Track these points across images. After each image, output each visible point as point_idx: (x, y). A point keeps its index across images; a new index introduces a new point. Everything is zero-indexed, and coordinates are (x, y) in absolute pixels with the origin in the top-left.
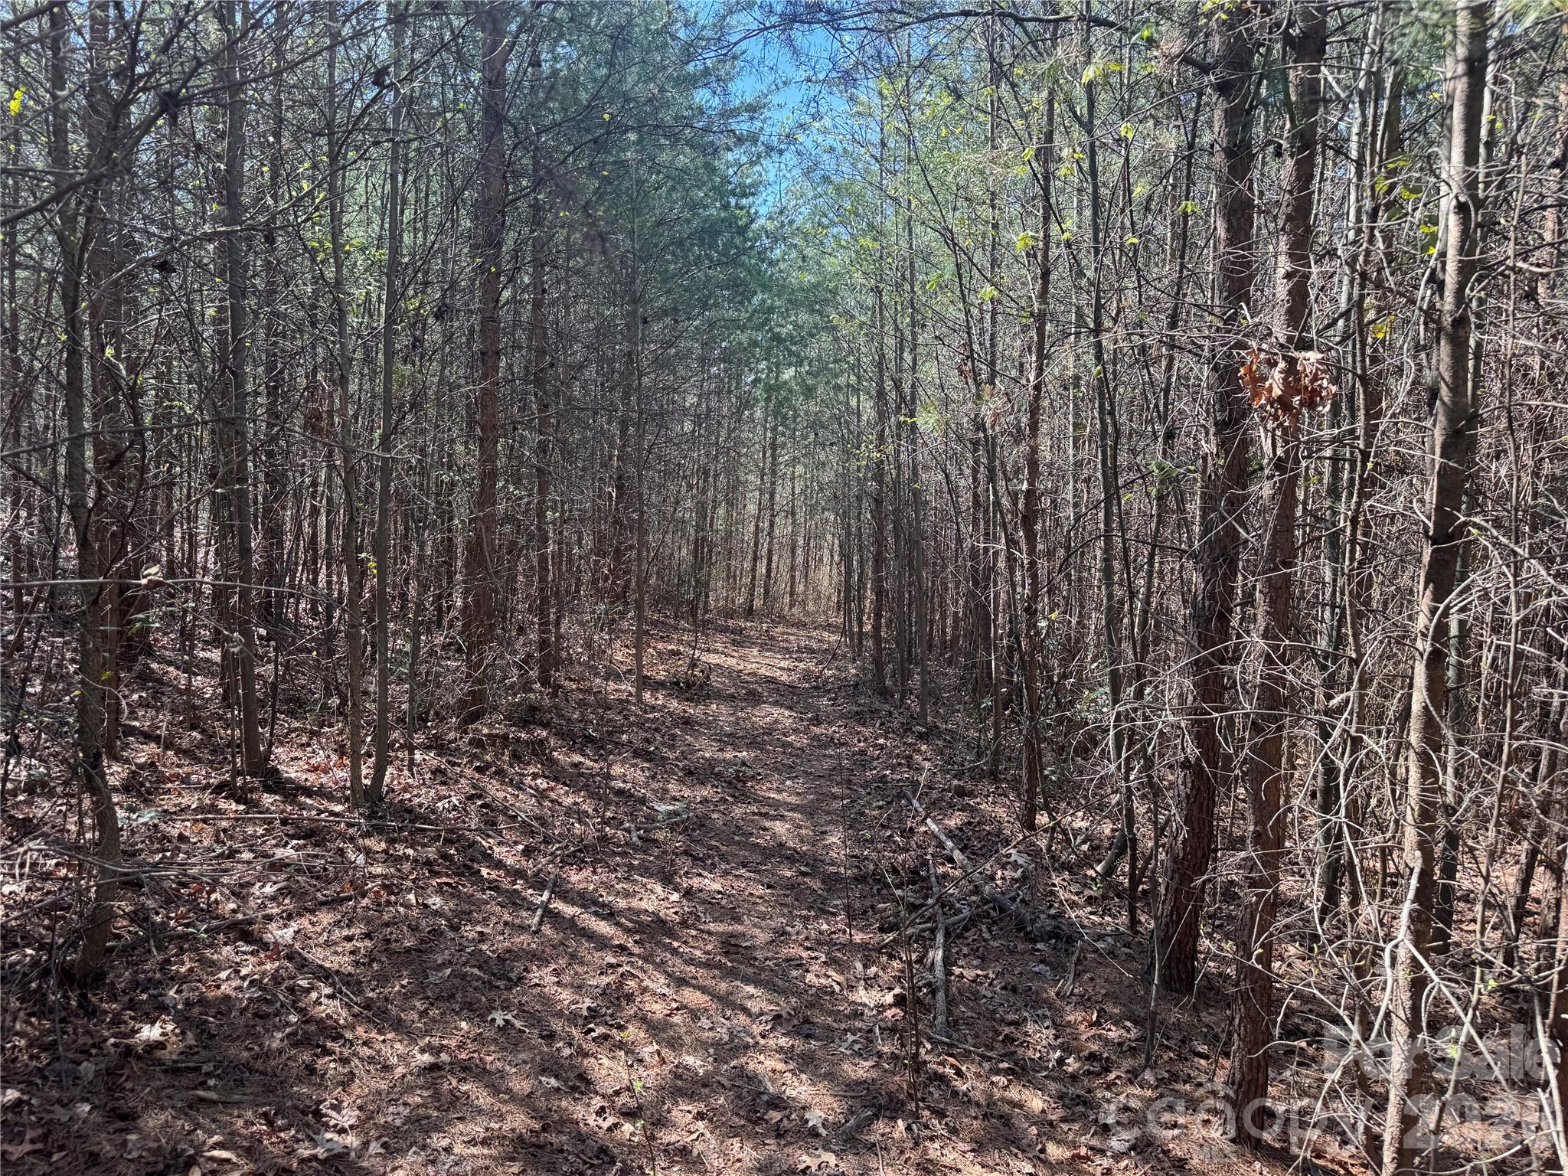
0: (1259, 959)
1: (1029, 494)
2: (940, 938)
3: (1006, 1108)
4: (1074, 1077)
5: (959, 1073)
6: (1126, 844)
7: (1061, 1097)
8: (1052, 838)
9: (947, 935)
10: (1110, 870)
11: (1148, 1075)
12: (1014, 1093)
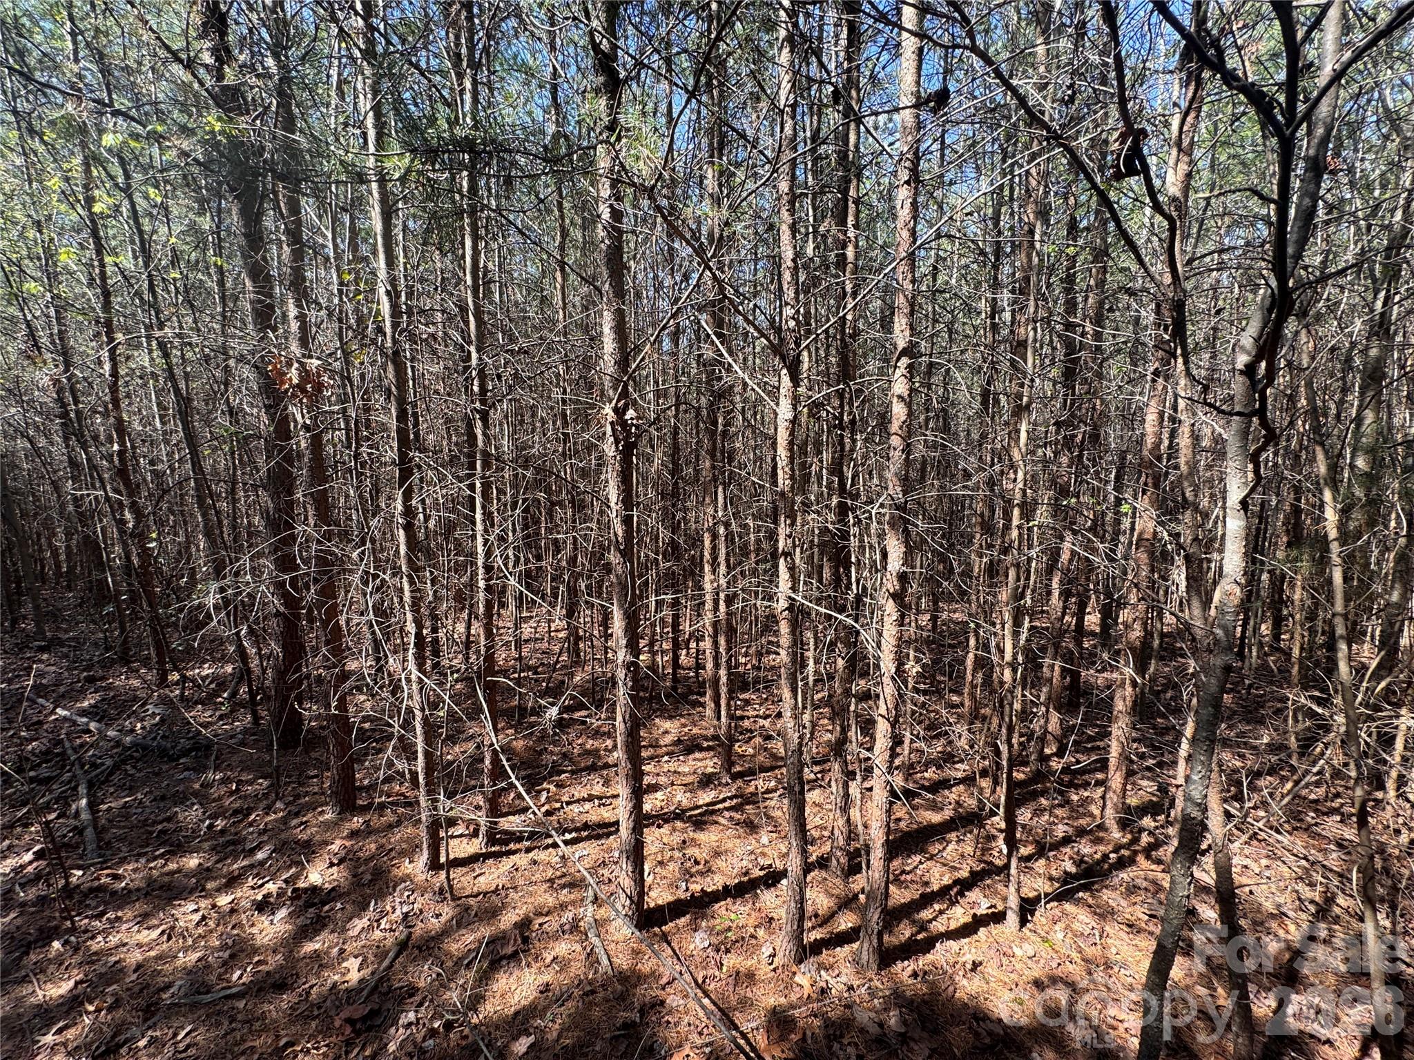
0: (336, 708)
1: (121, 453)
2: (82, 790)
3: (166, 879)
4: (223, 832)
5: (116, 877)
6: (244, 674)
7: (213, 848)
8: (184, 688)
9: (90, 785)
10: (234, 694)
11: (279, 805)
12: (172, 866)
